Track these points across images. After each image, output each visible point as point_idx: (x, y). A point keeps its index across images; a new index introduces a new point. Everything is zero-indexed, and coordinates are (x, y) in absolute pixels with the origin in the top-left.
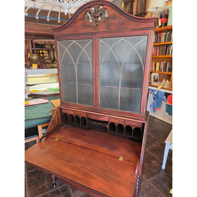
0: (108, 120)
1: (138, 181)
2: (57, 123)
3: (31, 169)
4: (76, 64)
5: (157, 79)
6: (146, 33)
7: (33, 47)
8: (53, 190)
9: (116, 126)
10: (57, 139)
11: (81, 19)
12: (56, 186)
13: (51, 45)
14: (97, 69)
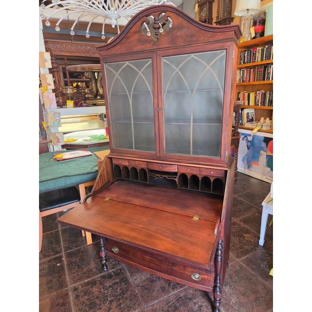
0: (176, 171)
1: (220, 248)
2: (106, 179)
3: (71, 249)
4: (130, 95)
5: (253, 118)
6: (224, 47)
8: (103, 274)
9: (189, 178)
10: (107, 199)
11: (135, 33)
12: (107, 268)
13: (92, 71)
14: (160, 99)
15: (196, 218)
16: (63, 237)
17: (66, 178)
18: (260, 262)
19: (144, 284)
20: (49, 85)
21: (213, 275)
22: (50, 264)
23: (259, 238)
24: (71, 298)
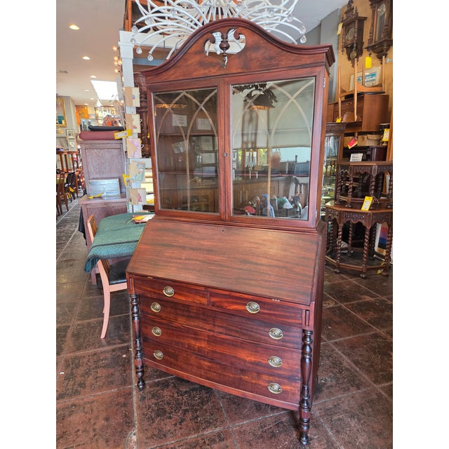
11: (196, 53)
14: (227, 141)
21: (299, 385)
22: (114, 353)
24: (135, 399)
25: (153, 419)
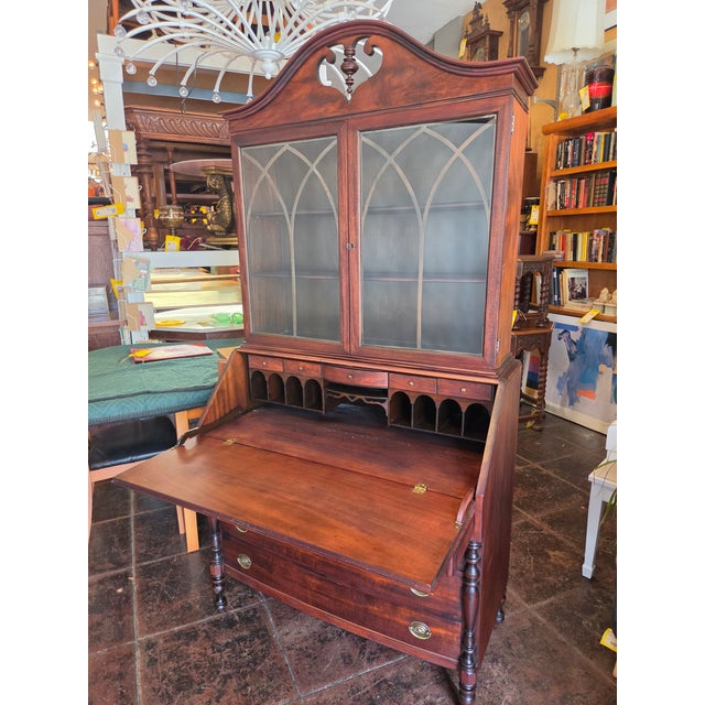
0: (385, 385)
1: (474, 561)
2: (232, 402)
3: (151, 558)
4: (290, 216)
5: (584, 290)
6: (491, 107)
7: (168, 190)
8: (216, 616)
9: (412, 402)
10: (230, 442)
11: (305, 81)
12: (225, 604)
13: (224, 176)
14: (352, 224)
15: (420, 489)
16: (136, 532)
17: (146, 396)
18: (579, 615)
19: (304, 645)
20: (130, 200)
21: (459, 627)
22: (101, 587)
23: (582, 561)
24: (138, 664)
25: (170, 697)
